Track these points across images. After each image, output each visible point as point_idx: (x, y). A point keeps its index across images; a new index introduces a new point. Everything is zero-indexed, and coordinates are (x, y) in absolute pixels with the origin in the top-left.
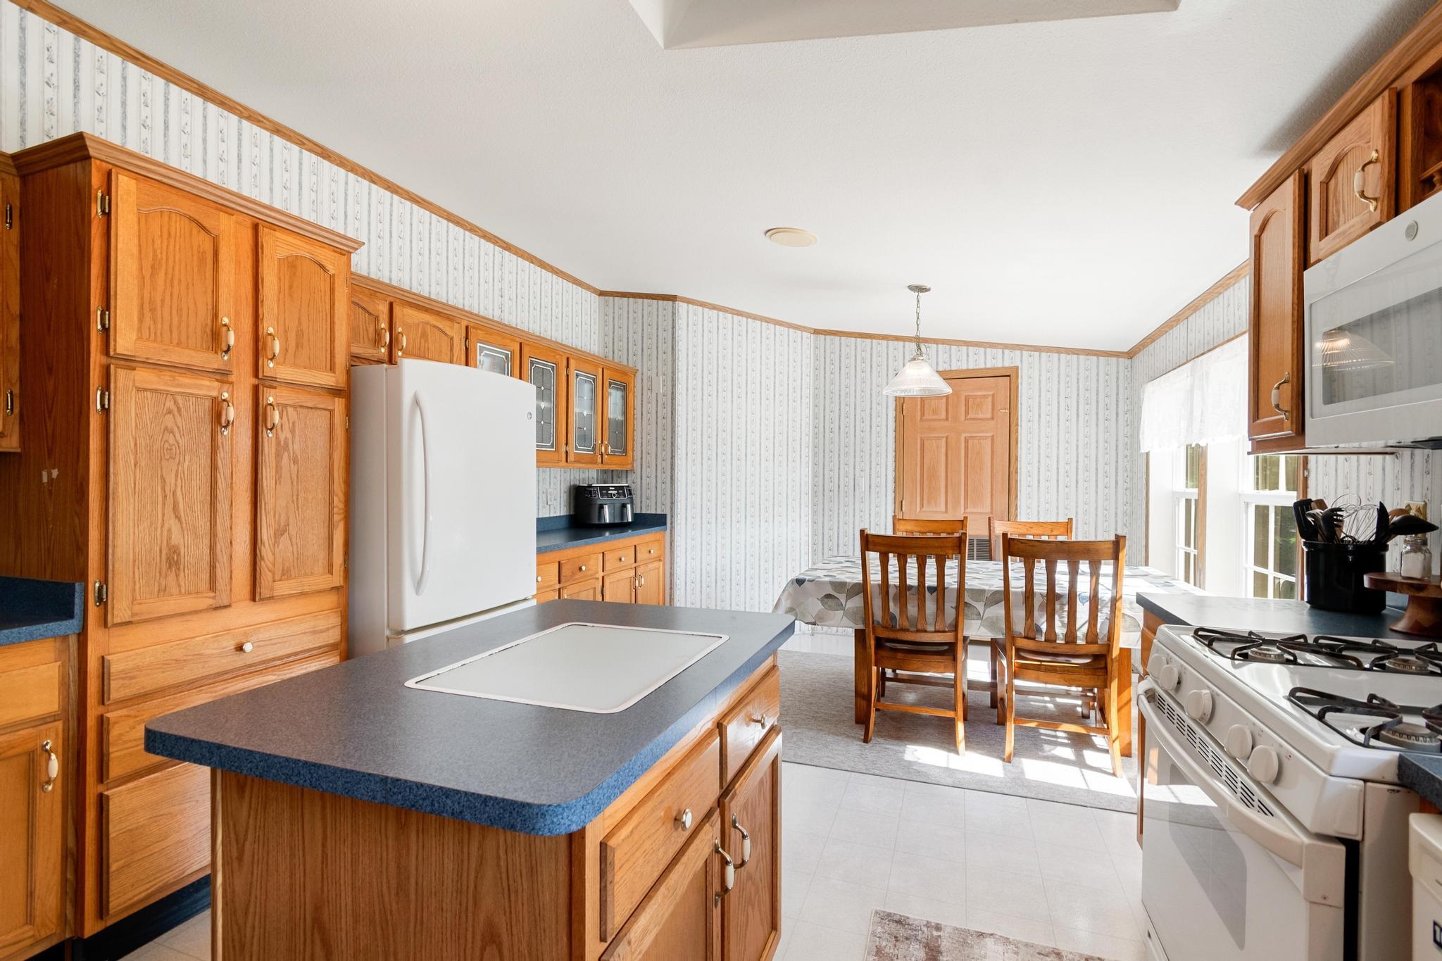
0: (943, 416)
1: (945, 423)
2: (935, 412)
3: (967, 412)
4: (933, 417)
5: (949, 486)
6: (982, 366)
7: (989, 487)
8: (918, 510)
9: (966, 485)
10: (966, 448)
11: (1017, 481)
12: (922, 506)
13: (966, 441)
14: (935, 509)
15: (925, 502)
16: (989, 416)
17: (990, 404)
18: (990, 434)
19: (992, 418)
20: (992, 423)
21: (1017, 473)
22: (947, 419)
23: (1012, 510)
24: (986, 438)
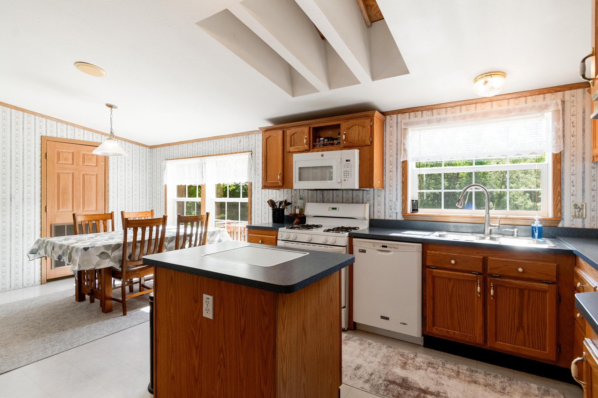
0: (71, 162)
1: (72, 166)
2: (66, 159)
3: (84, 162)
4: (65, 162)
5: (74, 198)
6: (91, 140)
7: (95, 198)
8: (56, 211)
9: (84, 197)
10: (84, 179)
11: (108, 195)
12: (59, 208)
13: (84, 176)
14: (66, 210)
15: (61, 206)
16: (95, 165)
17: (95, 159)
18: (95, 173)
19: (97, 166)
20: (96, 168)
21: (108, 191)
22: (73, 164)
23: (107, 208)
24: (93, 175)
